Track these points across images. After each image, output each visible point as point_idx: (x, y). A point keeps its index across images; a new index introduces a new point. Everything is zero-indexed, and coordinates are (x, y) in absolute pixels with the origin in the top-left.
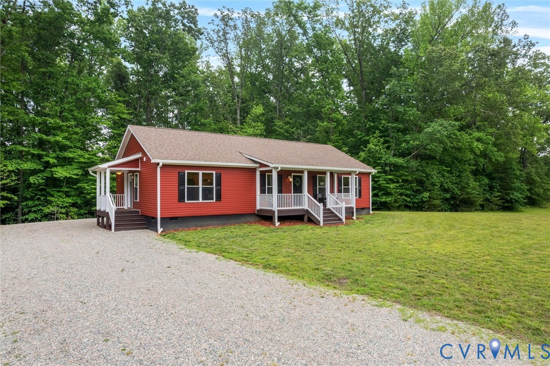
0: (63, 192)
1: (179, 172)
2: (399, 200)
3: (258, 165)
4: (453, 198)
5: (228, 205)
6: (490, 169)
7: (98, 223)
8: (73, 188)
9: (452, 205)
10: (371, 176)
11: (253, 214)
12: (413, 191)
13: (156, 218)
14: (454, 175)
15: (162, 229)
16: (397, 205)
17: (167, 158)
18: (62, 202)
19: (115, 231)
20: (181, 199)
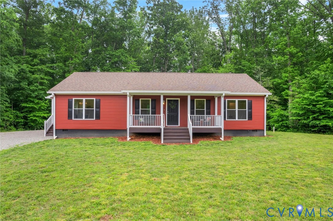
1: (68, 99)
10: (265, 99)
15: (56, 136)
19: (46, 136)
20: (70, 117)
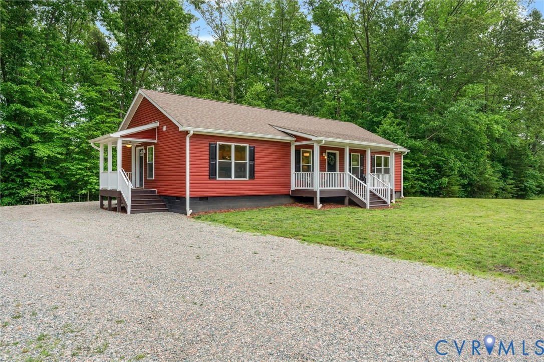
0: (42, 173)
1: (209, 144)
2: (415, 186)
3: (294, 139)
4: (470, 184)
5: (263, 184)
6: (504, 154)
7: (102, 206)
8: (54, 169)
9: (469, 192)
10: (402, 157)
11: (287, 195)
12: (430, 176)
13: (185, 198)
14: (472, 160)
15: (191, 211)
16: (414, 190)
17: (198, 126)
18: (41, 183)
19: (132, 213)
20: (212, 175)
